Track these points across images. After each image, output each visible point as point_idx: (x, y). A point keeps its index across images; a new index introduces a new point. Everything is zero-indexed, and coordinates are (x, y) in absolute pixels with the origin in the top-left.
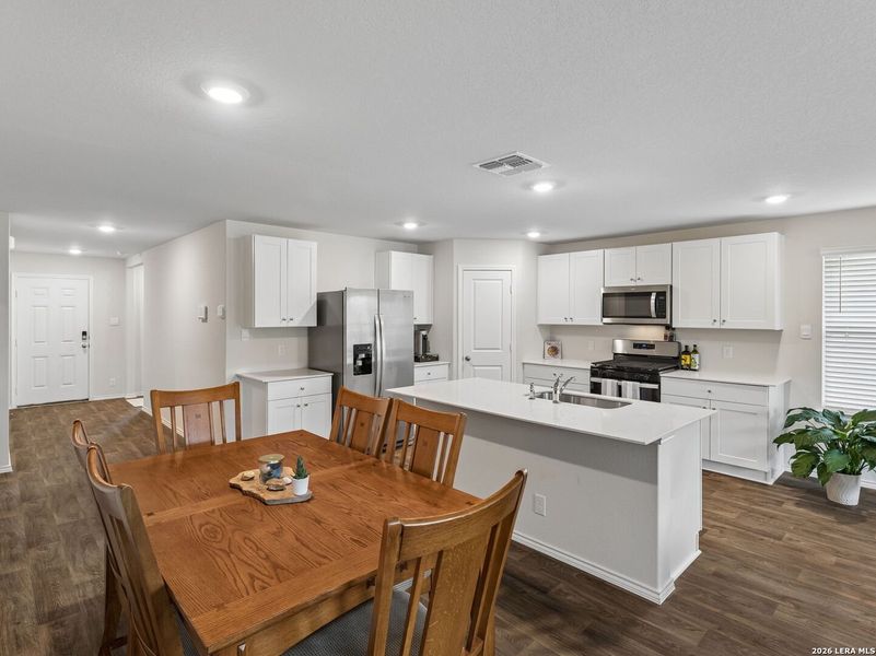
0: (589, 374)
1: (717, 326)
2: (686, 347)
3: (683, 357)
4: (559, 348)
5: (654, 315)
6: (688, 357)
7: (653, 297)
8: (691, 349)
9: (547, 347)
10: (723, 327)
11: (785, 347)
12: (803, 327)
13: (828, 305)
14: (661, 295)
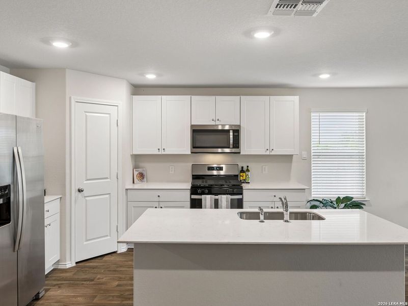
0: (189, 193)
1: (268, 153)
2: (242, 167)
3: (241, 174)
4: (145, 173)
5: (231, 146)
6: (244, 174)
7: (231, 134)
8: (245, 169)
9: (136, 173)
10: (271, 154)
11: (295, 164)
12: (303, 153)
13: (314, 140)
14: (237, 132)
